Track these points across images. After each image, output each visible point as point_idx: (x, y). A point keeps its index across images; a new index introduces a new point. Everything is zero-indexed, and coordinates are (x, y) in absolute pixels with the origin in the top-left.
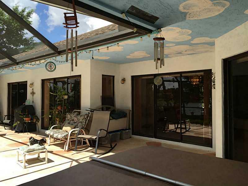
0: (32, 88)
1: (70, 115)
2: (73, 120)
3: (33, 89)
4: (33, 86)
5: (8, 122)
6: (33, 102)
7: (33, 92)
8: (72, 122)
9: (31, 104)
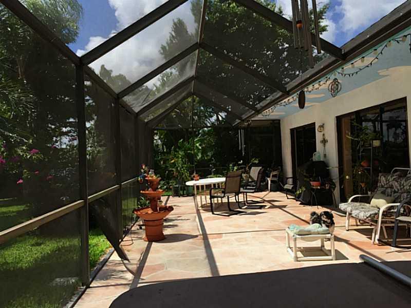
0: (322, 133)
1: (385, 177)
2: (391, 187)
3: (324, 135)
4: (323, 130)
5: (290, 188)
6: (325, 155)
7: (324, 139)
8: (389, 190)
9: (322, 160)
